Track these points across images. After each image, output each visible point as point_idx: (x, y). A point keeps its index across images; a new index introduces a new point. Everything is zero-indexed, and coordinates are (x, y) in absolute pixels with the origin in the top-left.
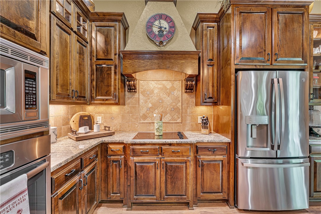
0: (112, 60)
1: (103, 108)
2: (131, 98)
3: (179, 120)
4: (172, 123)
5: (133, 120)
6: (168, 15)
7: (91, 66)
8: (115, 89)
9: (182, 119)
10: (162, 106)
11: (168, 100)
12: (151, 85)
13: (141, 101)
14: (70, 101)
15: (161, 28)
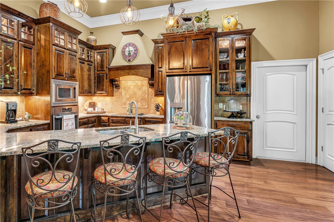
0: (105, 71)
1: (101, 98)
2: (117, 92)
3: (146, 107)
4: (142, 108)
5: (118, 106)
6: (134, 43)
7: (95, 75)
8: (106, 87)
9: (148, 105)
10: (136, 97)
11: (139, 93)
12: (129, 84)
13: (123, 94)
14: (84, 95)
15: (130, 51)
